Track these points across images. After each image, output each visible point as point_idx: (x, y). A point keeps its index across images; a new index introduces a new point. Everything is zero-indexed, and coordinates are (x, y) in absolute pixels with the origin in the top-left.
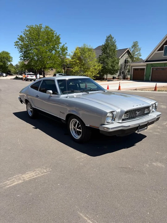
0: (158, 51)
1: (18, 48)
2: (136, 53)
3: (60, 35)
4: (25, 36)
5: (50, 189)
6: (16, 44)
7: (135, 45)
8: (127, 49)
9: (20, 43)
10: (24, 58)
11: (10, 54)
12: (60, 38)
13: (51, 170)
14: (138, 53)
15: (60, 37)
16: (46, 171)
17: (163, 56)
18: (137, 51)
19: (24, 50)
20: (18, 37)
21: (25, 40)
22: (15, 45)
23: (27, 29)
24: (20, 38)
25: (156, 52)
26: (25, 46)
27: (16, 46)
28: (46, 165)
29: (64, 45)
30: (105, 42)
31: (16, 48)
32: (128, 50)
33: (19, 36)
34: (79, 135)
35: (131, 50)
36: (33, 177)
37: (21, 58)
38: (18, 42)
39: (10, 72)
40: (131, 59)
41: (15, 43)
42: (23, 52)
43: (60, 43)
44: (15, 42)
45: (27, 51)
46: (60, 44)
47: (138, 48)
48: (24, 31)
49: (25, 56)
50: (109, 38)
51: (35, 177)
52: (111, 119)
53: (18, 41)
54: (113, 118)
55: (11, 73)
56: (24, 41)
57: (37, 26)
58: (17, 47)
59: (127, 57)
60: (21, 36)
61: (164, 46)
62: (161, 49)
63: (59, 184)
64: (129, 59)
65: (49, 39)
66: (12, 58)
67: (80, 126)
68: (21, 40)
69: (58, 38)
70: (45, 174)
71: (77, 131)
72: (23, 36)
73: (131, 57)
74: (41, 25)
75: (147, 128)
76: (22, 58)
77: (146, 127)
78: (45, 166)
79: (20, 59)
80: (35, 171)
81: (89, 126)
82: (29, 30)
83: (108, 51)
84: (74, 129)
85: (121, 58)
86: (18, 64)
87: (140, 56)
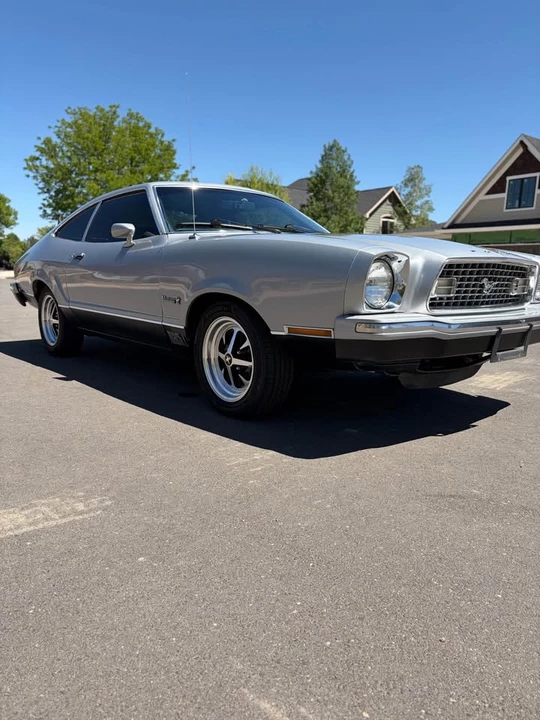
0: (488, 193)
1: (35, 177)
2: (419, 203)
3: (174, 140)
4: (59, 141)
5: (95, 579)
6: (30, 164)
7: (413, 179)
8: (389, 188)
9: (44, 163)
10: (55, 209)
11: (10, 201)
12: (174, 152)
13: (108, 503)
14: (423, 200)
15: (175, 146)
16: (85, 506)
17: (505, 210)
18: (421, 197)
19: (55, 186)
20: (39, 143)
21: (60, 154)
22: (25, 168)
23: (69, 119)
24: (43, 146)
25: (482, 197)
26: (59, 173)
27: (31, 170)
28: (87, 487)
29: (187, 171)
30: (319, 166)
31: (28, 176)
32: (393, 192)
33: (42, 141)
34: (239, 385)
35: (402, 193)
36: (16, 532)
37: (45, 211)
38: (38, 159)
39: (7, 258)
40: (403, 220)
41: (26, 160)
42: (53, 193)
43: (175, 166)
44: (28, 158)
45: (65, 189)
46: (174, 170)
47: (422, 186)
48: (59, 124)
49: (57, 204)
50: (332, 153)
51: (24, 530)
52: (385, 291)
53: (38, 154)
54: (392, 288)
55: (11, 261)
56: (56, 156)
57: (102, 110)
58: (32, 174)
59: (389, 215)
60: (48, 141)
61: (508, 178)
62: (498, 188)
63: (141, 559)
64: (395, 221)
65: (140, 153)
66: (16, 213)
67: (247, 343)
68: (47, 154)
69: (169, 150)
70: (77, 518)
71: (235, 366)
72: (55, 140)
73: (403, 214)
74: (114, 109)
75: (525, 350)
76: (49, 211)
77: (522, 348)
78: (80, 491)
79: (41, 212)
80: (31, 506)
81: (285, 333)
82: (76, 122)
83: (330, 192)
84: (222, 364)
85: (371, 215)
86: (36, 238)
87: (431, 209)
